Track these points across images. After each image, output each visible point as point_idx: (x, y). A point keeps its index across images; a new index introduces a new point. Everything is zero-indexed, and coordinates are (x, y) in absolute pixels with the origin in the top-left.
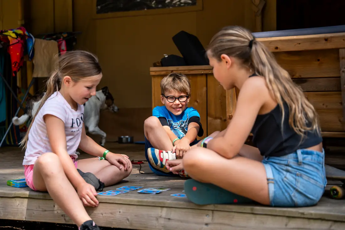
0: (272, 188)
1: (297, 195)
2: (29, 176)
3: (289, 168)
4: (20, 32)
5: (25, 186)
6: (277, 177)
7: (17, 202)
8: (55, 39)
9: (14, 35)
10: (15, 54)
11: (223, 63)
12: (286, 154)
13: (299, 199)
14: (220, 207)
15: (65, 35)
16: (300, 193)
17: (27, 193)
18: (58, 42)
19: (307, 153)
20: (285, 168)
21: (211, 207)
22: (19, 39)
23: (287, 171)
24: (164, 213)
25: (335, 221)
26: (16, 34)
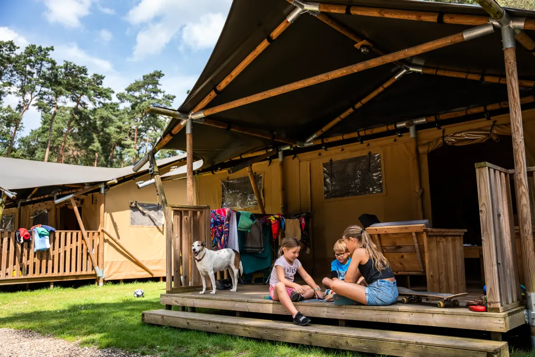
0: (367, 297)
1: (378, 300)
2: (272, 294)
3: (375, 289)
4: (277, 216)
5: (271, 299)
6: (370, 292)
7: (267, 305)
8: (298, 218)
9: (274, 219)
10: (275, 229)
11: (350, 241)
12: (373, 282)
13: (379, 302)
14: (348, 306)
15: (304, 215)
16: (379, 299)
17: (272, 301)
18: (300, 219)
19: (382, 281)
20: (373, 288)
21: (344, 306)
22: (277, 221)
23: (374, 290)
24: (325, 309)
25: (391, 311)
26: (275, 218)
